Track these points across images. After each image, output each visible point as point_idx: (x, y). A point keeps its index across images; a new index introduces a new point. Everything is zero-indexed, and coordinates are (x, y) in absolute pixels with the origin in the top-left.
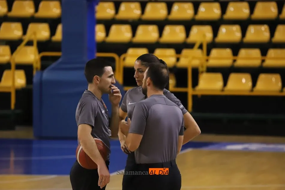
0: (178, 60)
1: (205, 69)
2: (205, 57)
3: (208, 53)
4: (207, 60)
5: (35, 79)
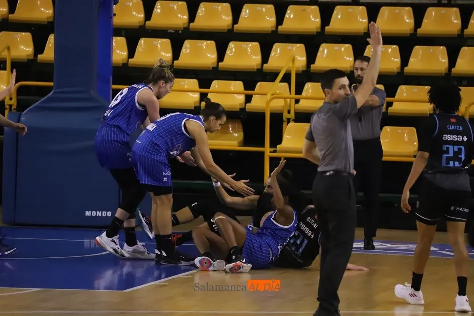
1: (292, 115)
2: (294, 96)
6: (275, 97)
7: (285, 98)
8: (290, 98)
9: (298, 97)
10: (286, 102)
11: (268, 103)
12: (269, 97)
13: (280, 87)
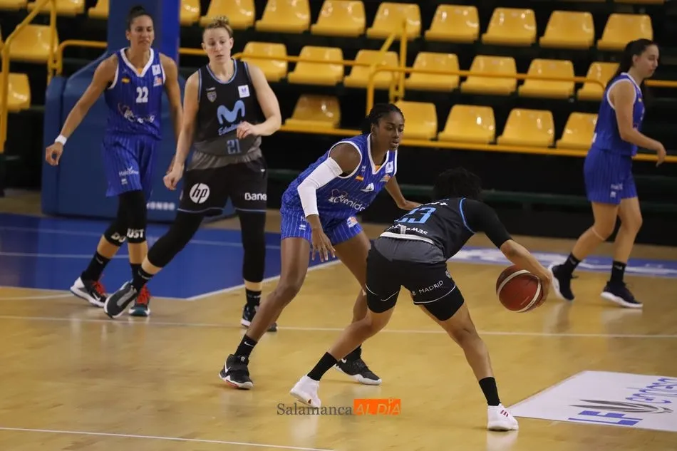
0: (347, 71)
1: (401, 93)
2: (404, 68)
3: (410, 61)
4: (407, 75)
5: (51, 93)
6: (380, 69)
7: (393, 71)
8: (400, 71)
9: (409, 69)
10: (393, 76)
11: (372, 76)
12: (372, 69)
13: (385, 57)
